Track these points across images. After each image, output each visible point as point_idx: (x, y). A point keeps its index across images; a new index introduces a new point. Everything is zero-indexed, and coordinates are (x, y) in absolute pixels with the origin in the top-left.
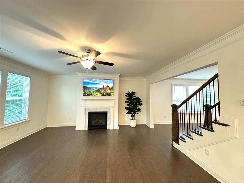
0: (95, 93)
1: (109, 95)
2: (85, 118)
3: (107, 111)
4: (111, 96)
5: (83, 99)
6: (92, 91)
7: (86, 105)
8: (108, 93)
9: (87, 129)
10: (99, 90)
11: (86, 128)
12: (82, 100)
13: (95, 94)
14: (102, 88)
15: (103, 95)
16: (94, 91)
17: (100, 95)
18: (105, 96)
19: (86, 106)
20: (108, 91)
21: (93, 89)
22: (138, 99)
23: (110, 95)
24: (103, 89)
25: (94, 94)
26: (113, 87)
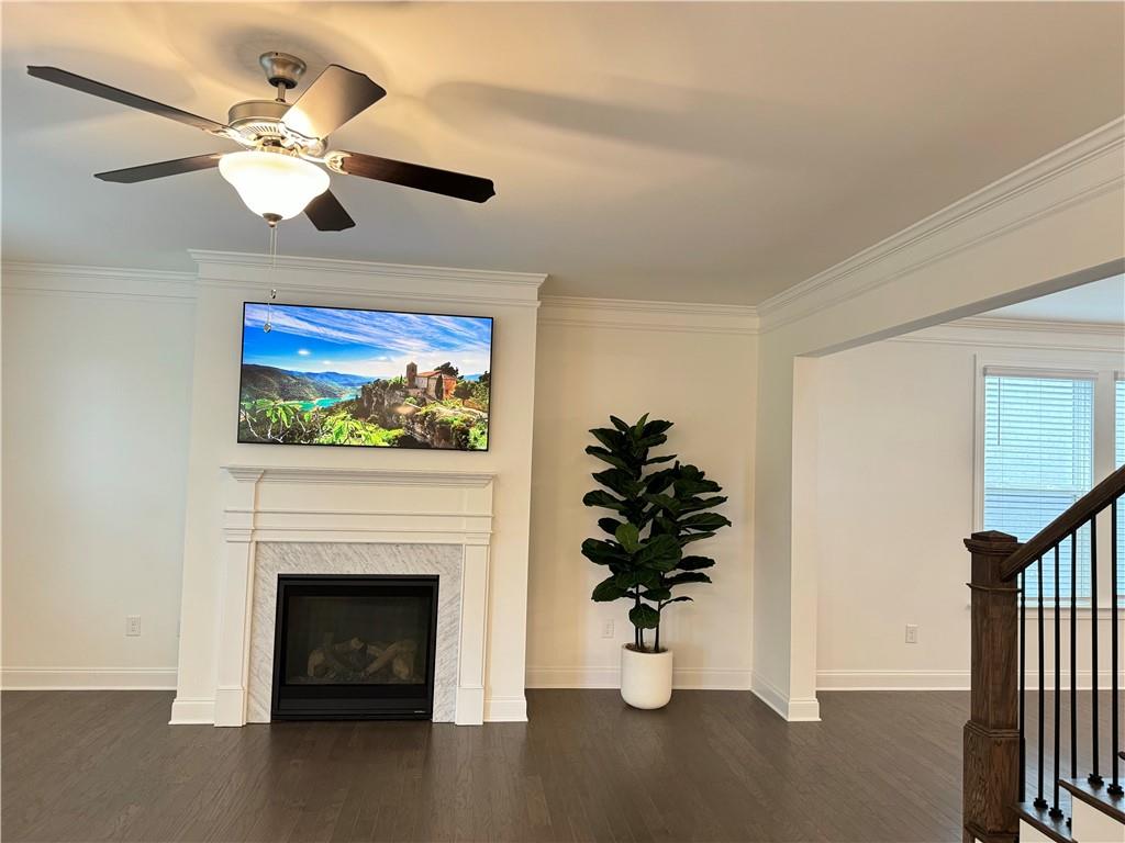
0: (341, 423)
1: (456, 439)
3: (434, 573)
4: (473, 449)
5: (239, 472)
6: (317, 402)
7: (263, 521)
8: (447, 423)
9: (267, 719)
10: (372, 402)
11: (258, 707)
12: (231, 476)
13: (340, 432)
14: (397, 386)
15: (406, 443)
16: (329, 402)
17: (380, 436)
18: (426, 446)
19: (259, 525)
20: (450, 411)
21: (325, 392)
22: (690, 480)
23: (467, 440)
24: (407, 396)
25: (335, 429)
26: (487, 379)
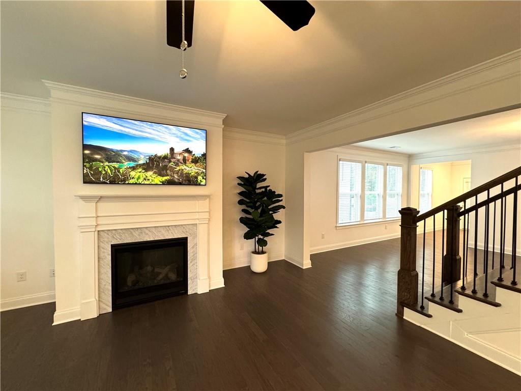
0: (139, 174)
1: (190, 181)
2: (99, 272)
3: (186, 236)
4: (200, 185)
5: (84, 198)
7: (101, 221)
8: (189, 174)
9: (110, 310)
10: (155, 164)
11: (104, 306)
12: (81, 200)
13: (139, 178)
14: (165, 157)
15: (170, 183)
17: (158, 180)
18: (180, 184)
19: (99, 223)
21: (130, 159)
23: (197, 181)
24: (170, 162)
25: (137, 177)
